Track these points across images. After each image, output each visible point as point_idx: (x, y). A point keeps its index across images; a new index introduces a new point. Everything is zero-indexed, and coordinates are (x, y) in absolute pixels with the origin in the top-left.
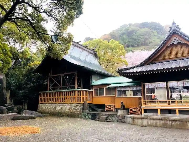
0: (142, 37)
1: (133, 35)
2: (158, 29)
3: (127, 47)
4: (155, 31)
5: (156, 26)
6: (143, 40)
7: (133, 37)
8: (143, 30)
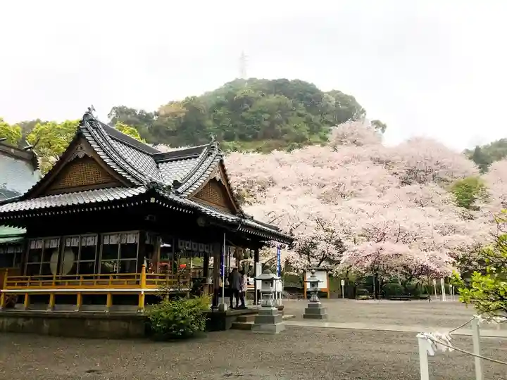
0: (266, 116)
1: (245, 110)
2: (309, 99)
3: (225, 139)
4: (301, 105)
5: (306, 91)
6: (267, 124)
7: (244, 114)
8: (273, 99)
